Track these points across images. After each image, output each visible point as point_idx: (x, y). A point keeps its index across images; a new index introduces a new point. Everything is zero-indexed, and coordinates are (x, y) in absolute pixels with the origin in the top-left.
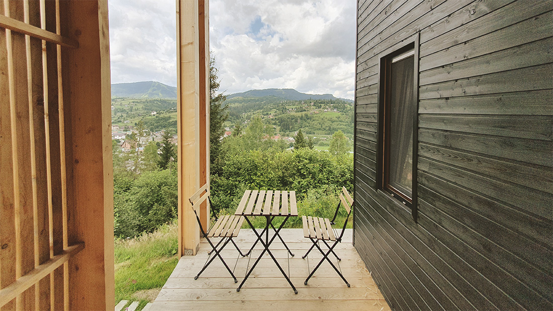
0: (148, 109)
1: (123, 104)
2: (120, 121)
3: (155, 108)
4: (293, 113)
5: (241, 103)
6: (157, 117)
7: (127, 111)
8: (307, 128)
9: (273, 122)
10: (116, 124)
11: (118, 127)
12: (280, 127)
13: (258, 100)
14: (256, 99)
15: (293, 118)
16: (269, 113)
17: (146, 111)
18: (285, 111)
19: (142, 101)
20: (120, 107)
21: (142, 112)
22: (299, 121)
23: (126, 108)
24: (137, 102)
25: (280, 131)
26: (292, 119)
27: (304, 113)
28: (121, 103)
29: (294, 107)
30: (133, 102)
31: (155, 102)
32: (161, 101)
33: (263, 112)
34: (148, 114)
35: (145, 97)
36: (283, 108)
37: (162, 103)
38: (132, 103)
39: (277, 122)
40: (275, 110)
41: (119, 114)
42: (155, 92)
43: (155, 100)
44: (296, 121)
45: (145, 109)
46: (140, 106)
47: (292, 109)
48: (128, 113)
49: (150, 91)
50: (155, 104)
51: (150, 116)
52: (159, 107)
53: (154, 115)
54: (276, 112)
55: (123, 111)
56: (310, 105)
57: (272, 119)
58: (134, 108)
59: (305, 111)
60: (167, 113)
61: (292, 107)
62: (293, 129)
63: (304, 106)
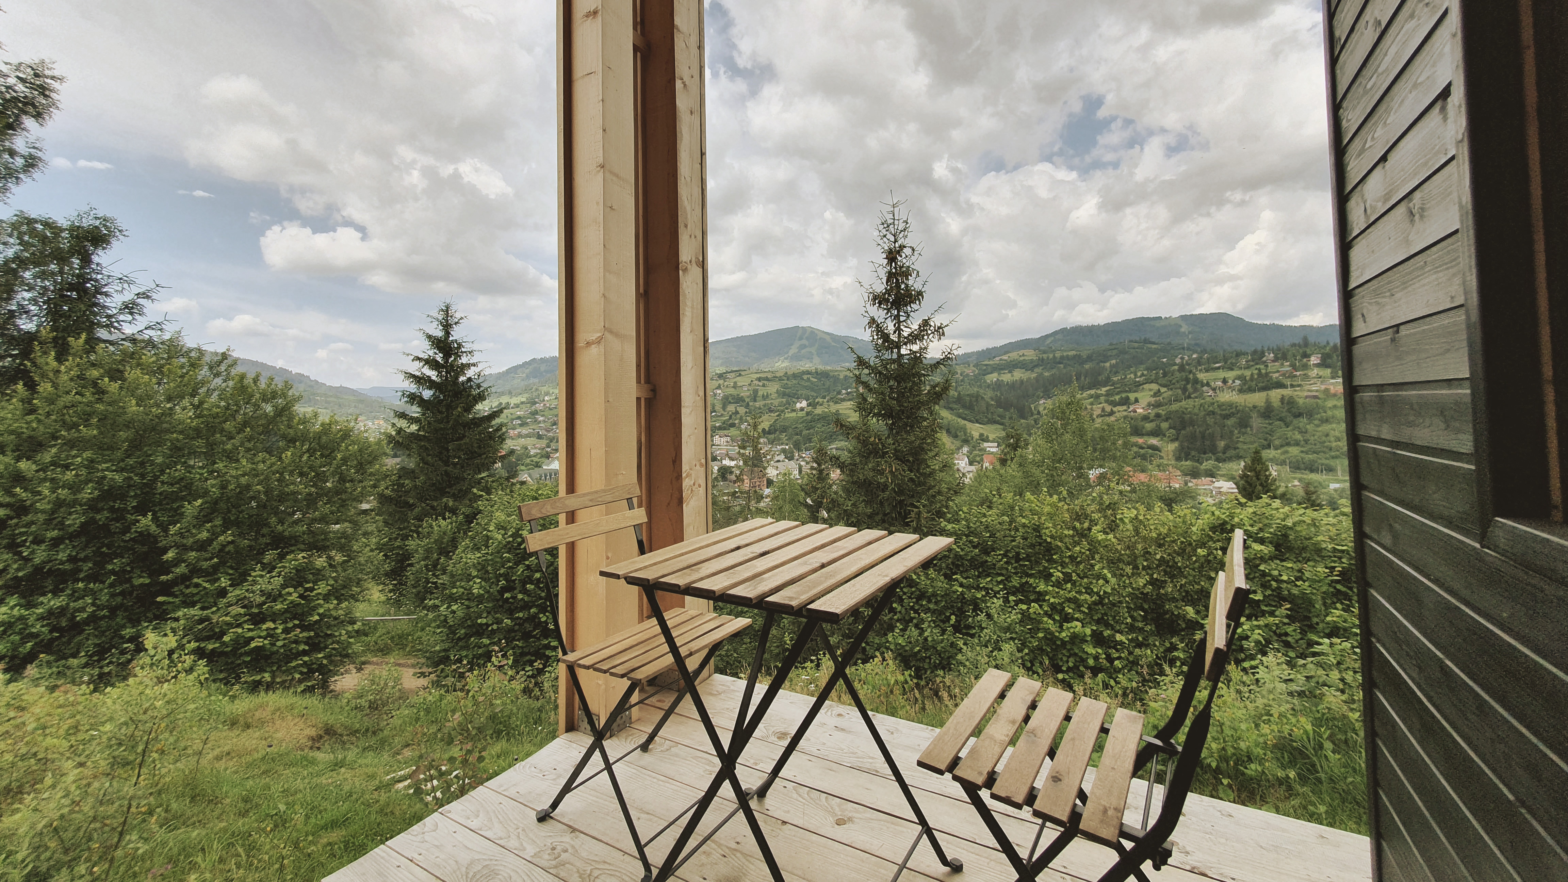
0: (790, 396)
1: (739, 384)
2: (733, 425)
3: (804, 392)
4: (1227, 397)
5: (1032, 370)
6: (808, 414)
7: (747, 400)
8: (1294, 451)
9: (1149, 426)
10: (726, 432)
11: (729, 439)
12: (1176, 444)
13: (1090, 358)
14: (1084, 354)
15: (1230, 411)
16: (1132, 396)
17: (784, 400)
18: (1196, 390)
19: (778, 375)
20: (732, 391)
21: (776, 402)
22: (1256, 422)
23: (745, 393)
24: (767, 379)
25: (1178, 459)
26: (1227, 417)
27: (1275, 395)
28: (735, 383)
29: (1230, 375)
30: (759, 379)
31: (805, 377)
32: (816, 372)
33: (1108, 394)
34: (789, 405)
35: (781, 365)
36: (1187, 380)
37: (819, 380)
38: (757, 382)
39: (1165, 425)
40: (1155, 387)
41: (731, 408)
42: (803, 351)
43: (804, 373)
44: (1244, 423)
45: (784, 395)
46: (773, 388)
47: (1225, 381)
48: (748, 403)
49: (793, 350)
50: (803, 383)
51: (794, 411)
52: (813, 390)
53: (802, 409)
54: (1157, 393)
55: (739, 400)
56: (1305, 367)
57: (1145, 418)
58: (760, 393)
59: (1280, 385)
60: (831, 403)
61: (1222, 374)
62: (1232, 452)
63: (1277, 370)
